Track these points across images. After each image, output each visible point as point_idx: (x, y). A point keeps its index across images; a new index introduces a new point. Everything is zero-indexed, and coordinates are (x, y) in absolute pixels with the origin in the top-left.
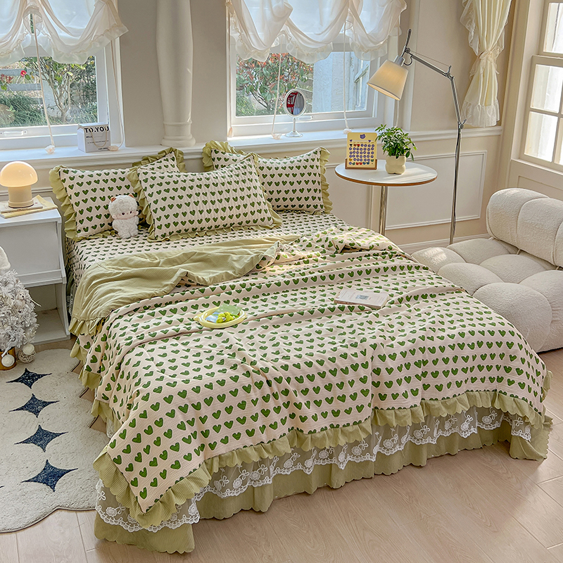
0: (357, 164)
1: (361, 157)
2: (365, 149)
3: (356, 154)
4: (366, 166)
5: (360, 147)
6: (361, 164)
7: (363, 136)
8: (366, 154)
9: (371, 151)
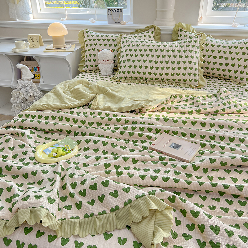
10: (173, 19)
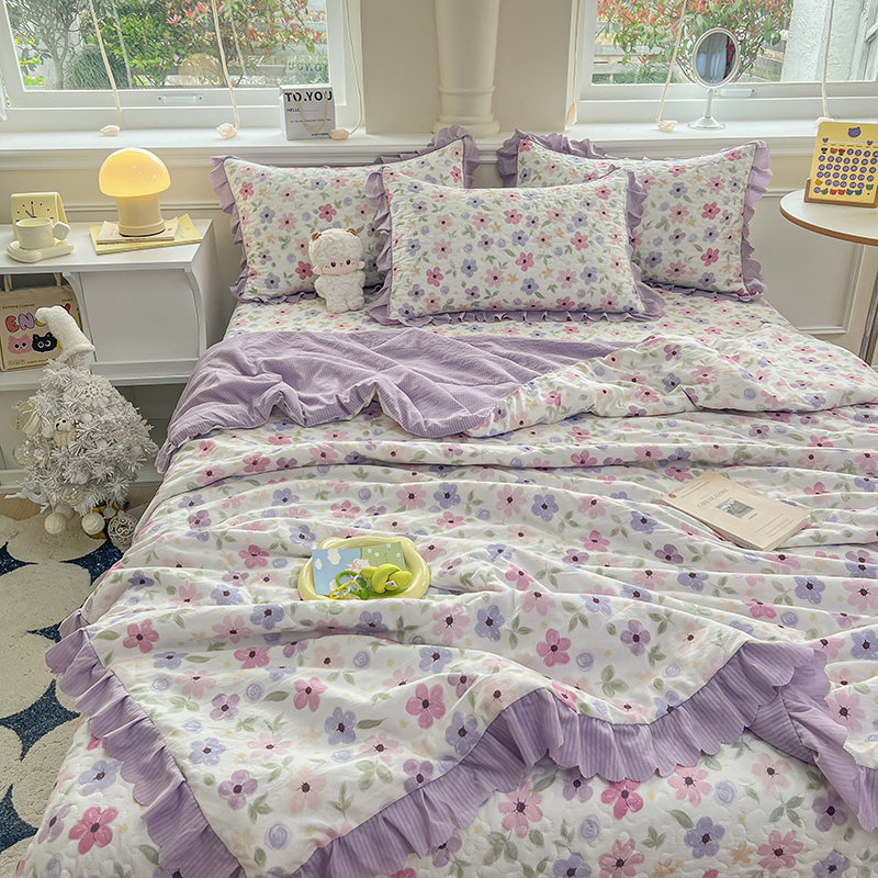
0: (833, 192)
1: (844, 177)
2: (856, 161)
3: (832, 171)
4: (853, 198)
5: (845, 155)
6: (841, 193)
7: (854, 132)
8: (858, 173)
9: (869, 166)
10: (491, 117)
